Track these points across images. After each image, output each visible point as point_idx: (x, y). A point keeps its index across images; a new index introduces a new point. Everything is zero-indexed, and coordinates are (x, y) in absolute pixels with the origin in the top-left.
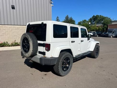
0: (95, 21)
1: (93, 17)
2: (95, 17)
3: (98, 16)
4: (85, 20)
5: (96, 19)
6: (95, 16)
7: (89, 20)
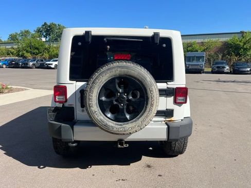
0: (50, 35)
1: (43, 25)
2: (49, 26)
3: (56, 25)
4: (27, 32)
5: (52, 31)
6: (49, 24)
7: (34, 31)
